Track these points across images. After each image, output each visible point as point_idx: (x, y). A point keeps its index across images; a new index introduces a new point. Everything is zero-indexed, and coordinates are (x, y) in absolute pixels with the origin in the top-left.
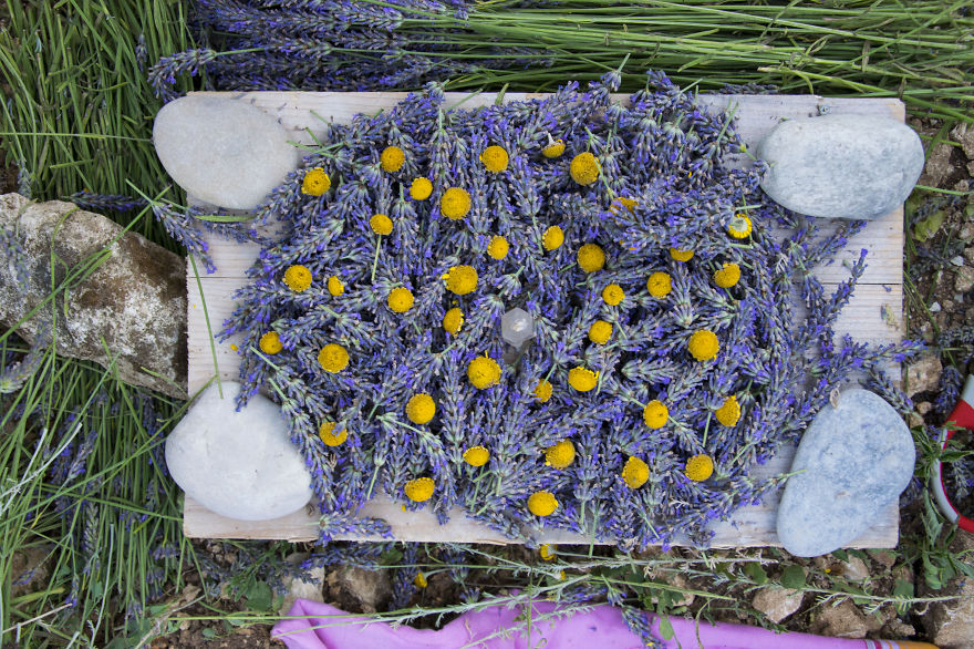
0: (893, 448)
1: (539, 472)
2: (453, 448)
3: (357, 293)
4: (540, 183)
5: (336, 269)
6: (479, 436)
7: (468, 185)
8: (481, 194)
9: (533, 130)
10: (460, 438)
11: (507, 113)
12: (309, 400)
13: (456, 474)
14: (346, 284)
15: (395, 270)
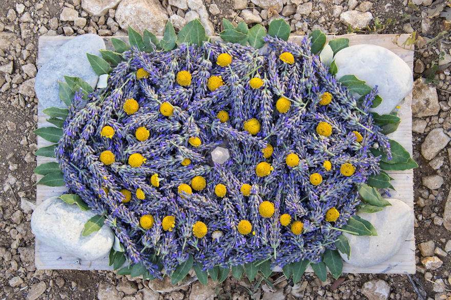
0: (46, 89)
1: (226, 74)
2: (267, 86)
3: (316, 162)
4: (223, 223)
5: (327, 174)
6: (255, 93)
7: (261, 220)
8: (254, 215)
9: (229, 246)
10: (264, 91)
11: (241, 260)
12: (339, 109)
13: (267, 72)
14: (322, 167)
15: (297, 175)
